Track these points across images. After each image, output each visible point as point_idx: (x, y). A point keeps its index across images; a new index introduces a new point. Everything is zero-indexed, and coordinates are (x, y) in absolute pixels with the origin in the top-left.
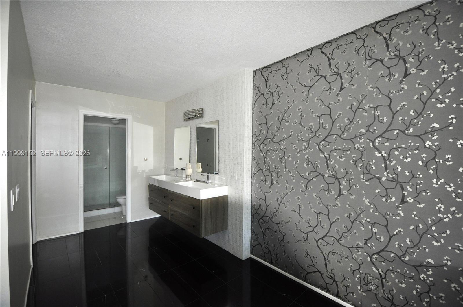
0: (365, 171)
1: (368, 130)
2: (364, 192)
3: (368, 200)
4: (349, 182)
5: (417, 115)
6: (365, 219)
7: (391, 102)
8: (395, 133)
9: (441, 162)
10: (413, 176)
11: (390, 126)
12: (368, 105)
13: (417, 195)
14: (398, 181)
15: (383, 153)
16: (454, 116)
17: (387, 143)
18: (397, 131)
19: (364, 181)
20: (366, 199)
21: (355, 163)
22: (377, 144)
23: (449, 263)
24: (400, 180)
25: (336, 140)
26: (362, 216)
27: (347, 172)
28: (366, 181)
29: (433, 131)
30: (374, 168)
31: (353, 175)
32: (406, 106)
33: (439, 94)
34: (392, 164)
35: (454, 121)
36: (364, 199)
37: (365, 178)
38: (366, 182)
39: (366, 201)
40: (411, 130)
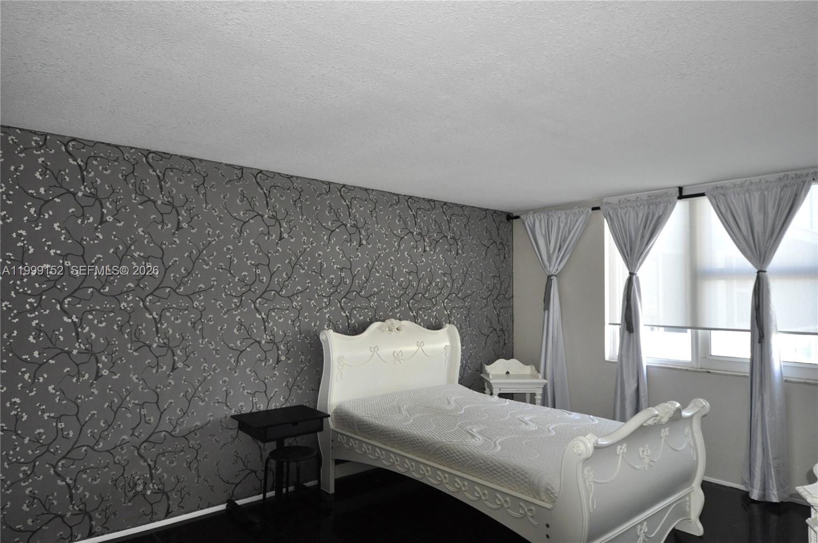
0: (134, 339)
1: (138, 285)
2: (131, 366)
3: (136, 376)
4: (112, 357)
5: (187, 273)
6: (133, 401)
7: (163, 254)
8: (167, 291)
9: (206, 322)
10: (183, 338)
11: (162, 282)
12: (138, 253)
13: (186, 358)
14: (169, 346)
15: (154, 314)
16: (215, 279)
17: (158, 302)
18: (169, 289)
19: (132, 351)
20: (134, 375)
21: (121, 329)
22: (148, 303)
23: (212, 418)
24: (172, 345)
25: (92, 296)
26: (128, 398)
27: (109, 343)
28: (134, 351)
29: (199, 292)
30: (144, 333)
31: (117, 346)
32: (177, 263)
33: (205, 255)
34: (163, 327)
35: (215, 283)
36: (131, 375)
37: (133, 348)
38: (134, 353)
39: (134, 378)
40: (182, 289)
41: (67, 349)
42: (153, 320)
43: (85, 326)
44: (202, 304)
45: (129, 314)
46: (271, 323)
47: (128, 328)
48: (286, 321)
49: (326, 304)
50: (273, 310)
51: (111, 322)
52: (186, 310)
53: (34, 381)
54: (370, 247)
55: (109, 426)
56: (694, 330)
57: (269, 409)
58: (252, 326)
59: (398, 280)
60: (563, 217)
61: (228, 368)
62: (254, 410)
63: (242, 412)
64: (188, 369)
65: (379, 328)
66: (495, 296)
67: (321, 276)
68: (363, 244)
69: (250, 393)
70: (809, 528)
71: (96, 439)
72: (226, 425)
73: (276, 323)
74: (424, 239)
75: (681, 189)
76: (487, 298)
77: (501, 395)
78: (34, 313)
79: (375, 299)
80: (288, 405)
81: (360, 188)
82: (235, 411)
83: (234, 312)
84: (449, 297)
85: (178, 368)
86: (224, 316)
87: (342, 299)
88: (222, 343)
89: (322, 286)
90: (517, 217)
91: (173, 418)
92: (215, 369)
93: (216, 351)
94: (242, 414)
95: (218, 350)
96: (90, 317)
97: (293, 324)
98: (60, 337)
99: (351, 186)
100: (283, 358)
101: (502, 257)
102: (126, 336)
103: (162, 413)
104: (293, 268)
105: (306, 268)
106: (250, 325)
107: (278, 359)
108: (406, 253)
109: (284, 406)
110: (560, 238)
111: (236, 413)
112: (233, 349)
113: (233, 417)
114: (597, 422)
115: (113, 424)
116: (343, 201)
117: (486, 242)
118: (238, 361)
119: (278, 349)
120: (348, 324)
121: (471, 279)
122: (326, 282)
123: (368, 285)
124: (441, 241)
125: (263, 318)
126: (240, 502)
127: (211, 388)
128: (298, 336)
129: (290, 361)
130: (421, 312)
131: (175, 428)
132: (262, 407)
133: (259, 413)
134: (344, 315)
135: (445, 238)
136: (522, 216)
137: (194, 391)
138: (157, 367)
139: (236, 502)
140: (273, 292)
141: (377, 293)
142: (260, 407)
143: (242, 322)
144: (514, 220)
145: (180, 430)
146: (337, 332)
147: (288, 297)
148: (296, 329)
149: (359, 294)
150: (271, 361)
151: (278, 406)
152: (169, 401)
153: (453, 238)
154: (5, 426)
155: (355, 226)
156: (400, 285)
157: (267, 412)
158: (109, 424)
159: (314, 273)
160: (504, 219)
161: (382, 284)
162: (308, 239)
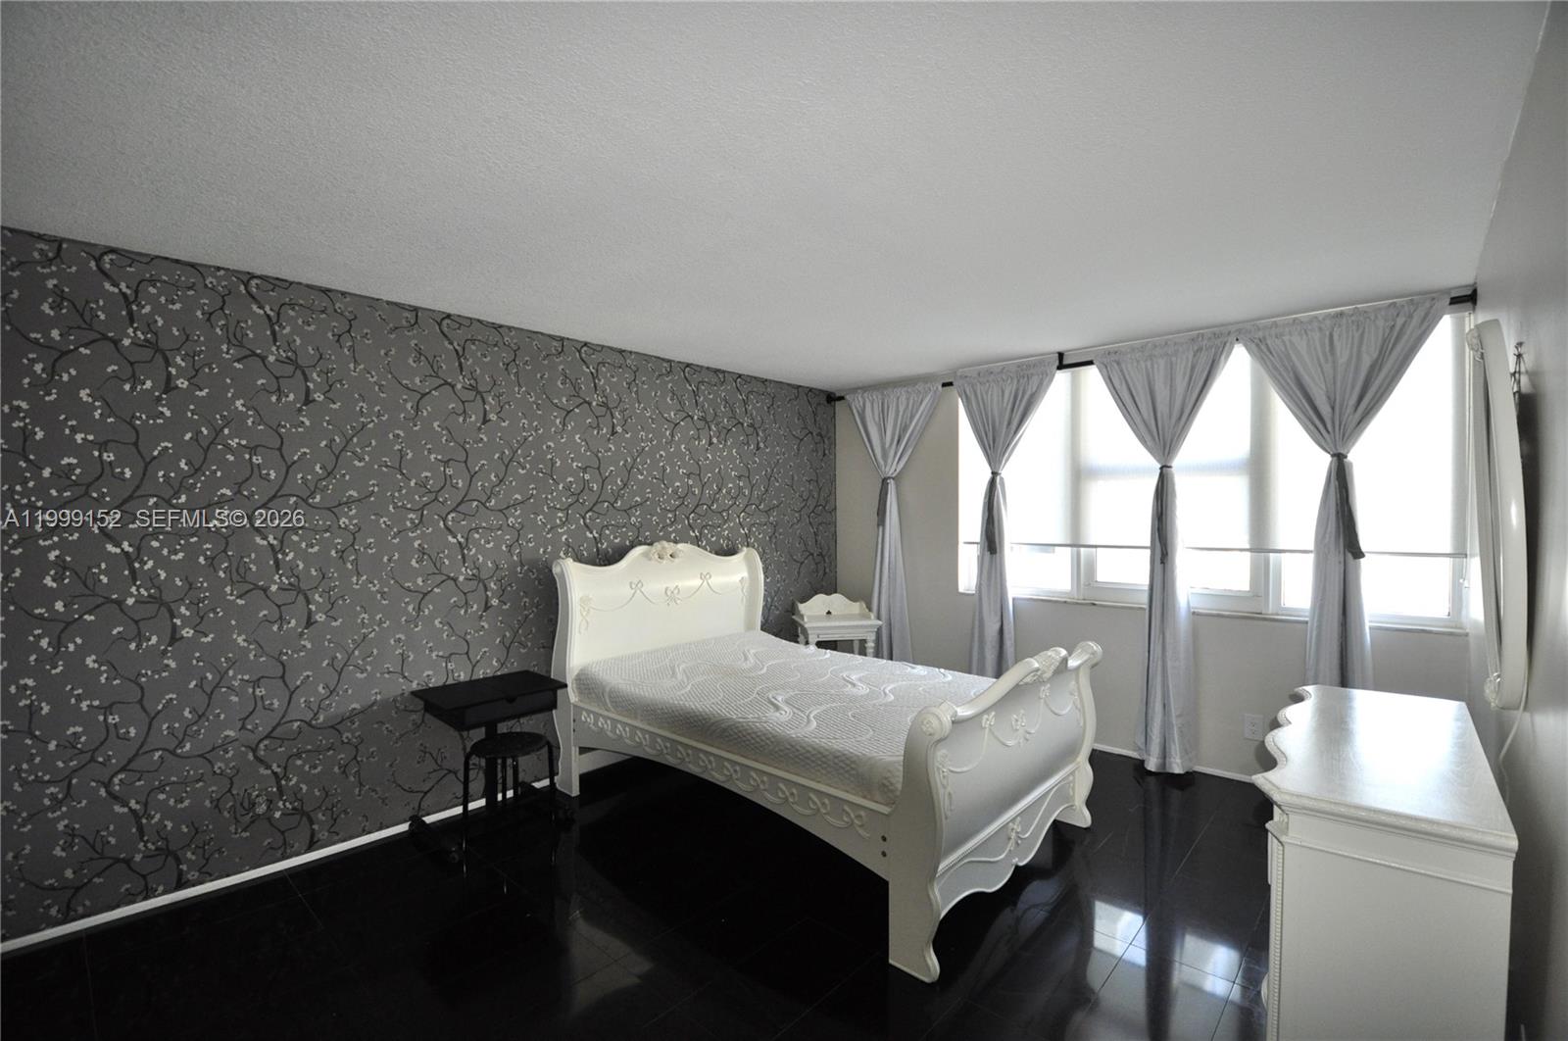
0: (235, 577)
1: (239, 492)
2: (233, 622)
3: (244, 637)
4: (198, 607)
5: (326, 474)
6: (240, 677)
7: (282, 443)
9: (362, 550)
10: (324, 575)
11: (281, 487)
12: (237, 440)
13: (330, 606)
14: (299, 588)
15: (271, 538)
16: (375, 482)
18: (295, 498)
19: (233, 598)
20: (239, 635)
21: (212, 563)
26: (231, 673)
27: (191, 585)
28: (237, 598)
29: (349, 502)
30: (254, 568)
31: (206, 590)
32: (308, 456)
33: (357, 445)
34: (288, 559)
35: (376, 489)
36: (235, 636)
37: (235, 593)
38: (238, 601)
39: (240, 640)
40: (318, 498)
41: (116, 596)
42: (269, 549)
43: (146, 559)
44: (355, 521)
45: (226, 538)
46: (474, 550)
47: (225, 562)
48: (497, 547)
49: (561, 520)
50: (476, 529)
51: (192, 552)
52: (326, 531)
53: (59, 650)
54: (628, 436)
55: (200, 717)
56: (1075, 549)
57: (474, 678)
58: (441, 555)
59: (673, 486)
60: (903, 399)
61: (403, 619)
62: (450, 681)
63: (431, 685)
64: (334, 624)
65: (646, 555)
66: (812, 508)
67: (553, 479)
68: (617, 432)
69: (442, 657)
70: (1270, 834)
71: (177, 738)
72: (403, 707)
73: (481, 549)
74: (709, 427)
75: (1061, 355)
76: (800, 511)
77: (821, 645)
78: (51, 539)
79: (638, 513)
80: (505, 671)
81: (611, 348)
82: (418, 684)
83: (410, 534)
84: (747, 510)
85: (316, 622)
86: (394, 541)
87: (587, 513)
88: (392, 582)
89: (555, 494)
90: (842, 398)
91: (312, 699)
92: (381, 622)
93: (383, 594)
94: (430, 688)
95: (385, 593)
96: (155, 544)
97: (509, 551)
98: (102, 577)
99: (598, 345)
100: (495, 602)
101: (820, 453)
102: (222, 574)
103: (293, 693)
104: (507, 466)
105: (528, 466)
106: (438, 554)
107: (486, 603)
108: (683, 446)
109: (499, 673)
110: (899, 423)
111: (420, 688)
112: (410, 591)
113: (414, 693)
114: (950, 678)
115: (207, 714)
116: (584, 367)
117: (797, 433)
118: (419, 608)
119: (486, 589)
120: (598, 550)
121: (777, 484)
122: (561, 488)
123: (626, 492)
124: (734, 429)
125: (460, 543)
126: (429, 819)
127: (375, 651)
128: (519, 569)
129: (507, 607)
130: (706, 531)
131: (315, 715)
132: (463, 677)
133: (459, 685)
134: (591, 536)
135: (739, 425)
136: (847, 397)
137: (347, 656)
138: (279, 622)
139: (424, 819)
140: (476, 503)
141: (641, 504)
142: (459, 676)
143: (423, 548)
144: (837, 403)
145: (325, 717)
146: (580, 561)
147: (501, 511)
148: (515, 558)
149: (612, 505)
150: (475, 606)
151: (490, 673)
152: (305, 674)
153: (751, 425)
154: (11, 725)
155: (604, 405)
156: (675, 492)
157: (472, 685)
158: (200, 713)
159: (541, 475)
160: (823, 400)
161: (648, 490)
162: (530, 424)
